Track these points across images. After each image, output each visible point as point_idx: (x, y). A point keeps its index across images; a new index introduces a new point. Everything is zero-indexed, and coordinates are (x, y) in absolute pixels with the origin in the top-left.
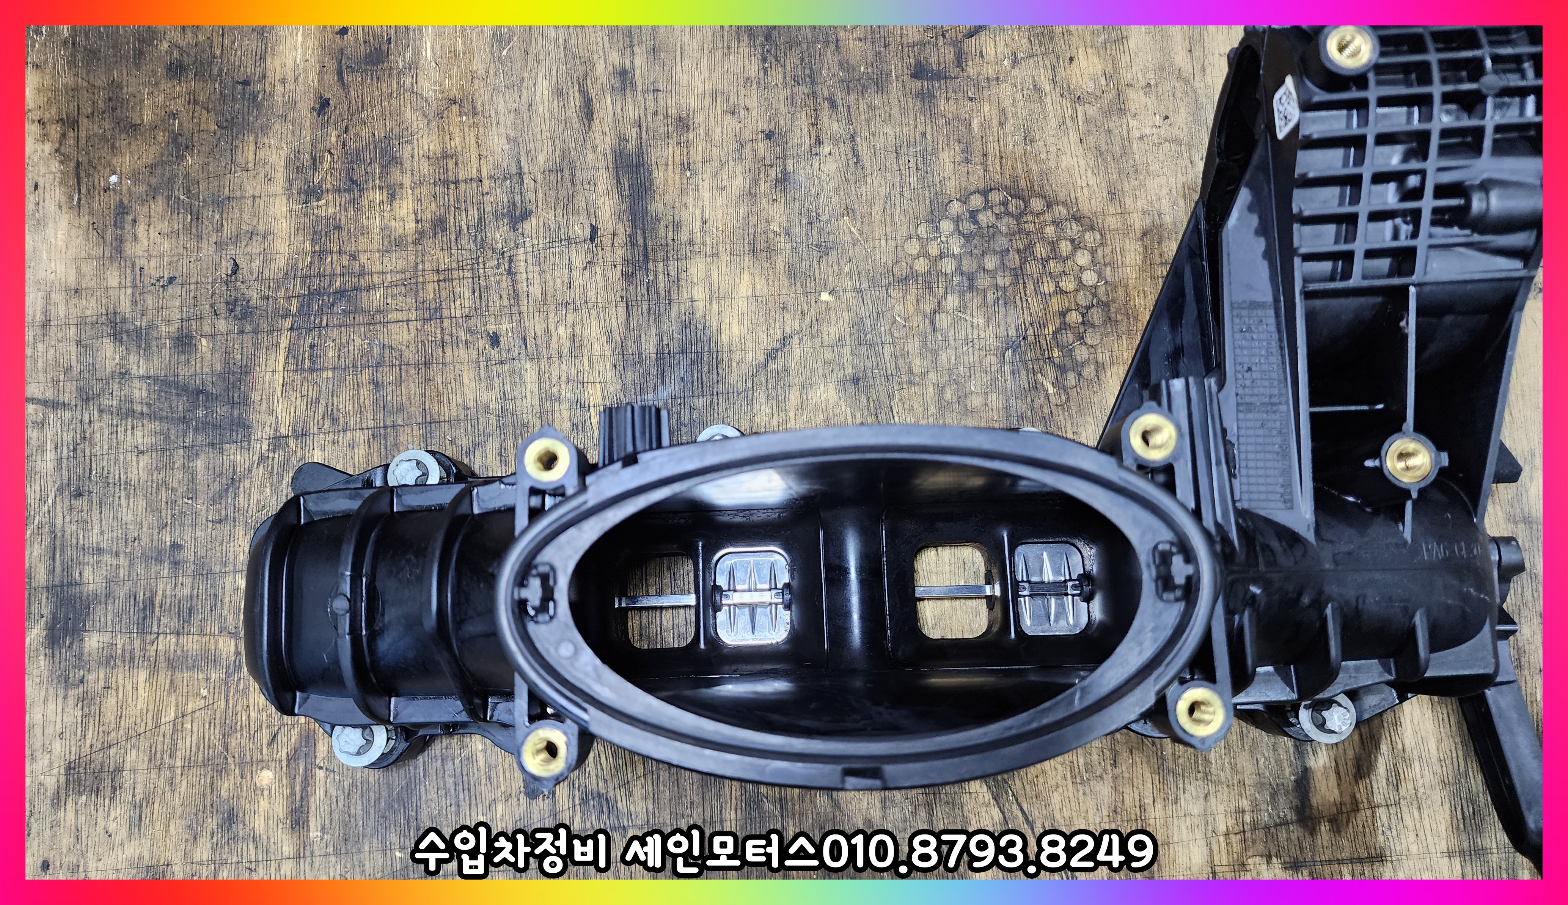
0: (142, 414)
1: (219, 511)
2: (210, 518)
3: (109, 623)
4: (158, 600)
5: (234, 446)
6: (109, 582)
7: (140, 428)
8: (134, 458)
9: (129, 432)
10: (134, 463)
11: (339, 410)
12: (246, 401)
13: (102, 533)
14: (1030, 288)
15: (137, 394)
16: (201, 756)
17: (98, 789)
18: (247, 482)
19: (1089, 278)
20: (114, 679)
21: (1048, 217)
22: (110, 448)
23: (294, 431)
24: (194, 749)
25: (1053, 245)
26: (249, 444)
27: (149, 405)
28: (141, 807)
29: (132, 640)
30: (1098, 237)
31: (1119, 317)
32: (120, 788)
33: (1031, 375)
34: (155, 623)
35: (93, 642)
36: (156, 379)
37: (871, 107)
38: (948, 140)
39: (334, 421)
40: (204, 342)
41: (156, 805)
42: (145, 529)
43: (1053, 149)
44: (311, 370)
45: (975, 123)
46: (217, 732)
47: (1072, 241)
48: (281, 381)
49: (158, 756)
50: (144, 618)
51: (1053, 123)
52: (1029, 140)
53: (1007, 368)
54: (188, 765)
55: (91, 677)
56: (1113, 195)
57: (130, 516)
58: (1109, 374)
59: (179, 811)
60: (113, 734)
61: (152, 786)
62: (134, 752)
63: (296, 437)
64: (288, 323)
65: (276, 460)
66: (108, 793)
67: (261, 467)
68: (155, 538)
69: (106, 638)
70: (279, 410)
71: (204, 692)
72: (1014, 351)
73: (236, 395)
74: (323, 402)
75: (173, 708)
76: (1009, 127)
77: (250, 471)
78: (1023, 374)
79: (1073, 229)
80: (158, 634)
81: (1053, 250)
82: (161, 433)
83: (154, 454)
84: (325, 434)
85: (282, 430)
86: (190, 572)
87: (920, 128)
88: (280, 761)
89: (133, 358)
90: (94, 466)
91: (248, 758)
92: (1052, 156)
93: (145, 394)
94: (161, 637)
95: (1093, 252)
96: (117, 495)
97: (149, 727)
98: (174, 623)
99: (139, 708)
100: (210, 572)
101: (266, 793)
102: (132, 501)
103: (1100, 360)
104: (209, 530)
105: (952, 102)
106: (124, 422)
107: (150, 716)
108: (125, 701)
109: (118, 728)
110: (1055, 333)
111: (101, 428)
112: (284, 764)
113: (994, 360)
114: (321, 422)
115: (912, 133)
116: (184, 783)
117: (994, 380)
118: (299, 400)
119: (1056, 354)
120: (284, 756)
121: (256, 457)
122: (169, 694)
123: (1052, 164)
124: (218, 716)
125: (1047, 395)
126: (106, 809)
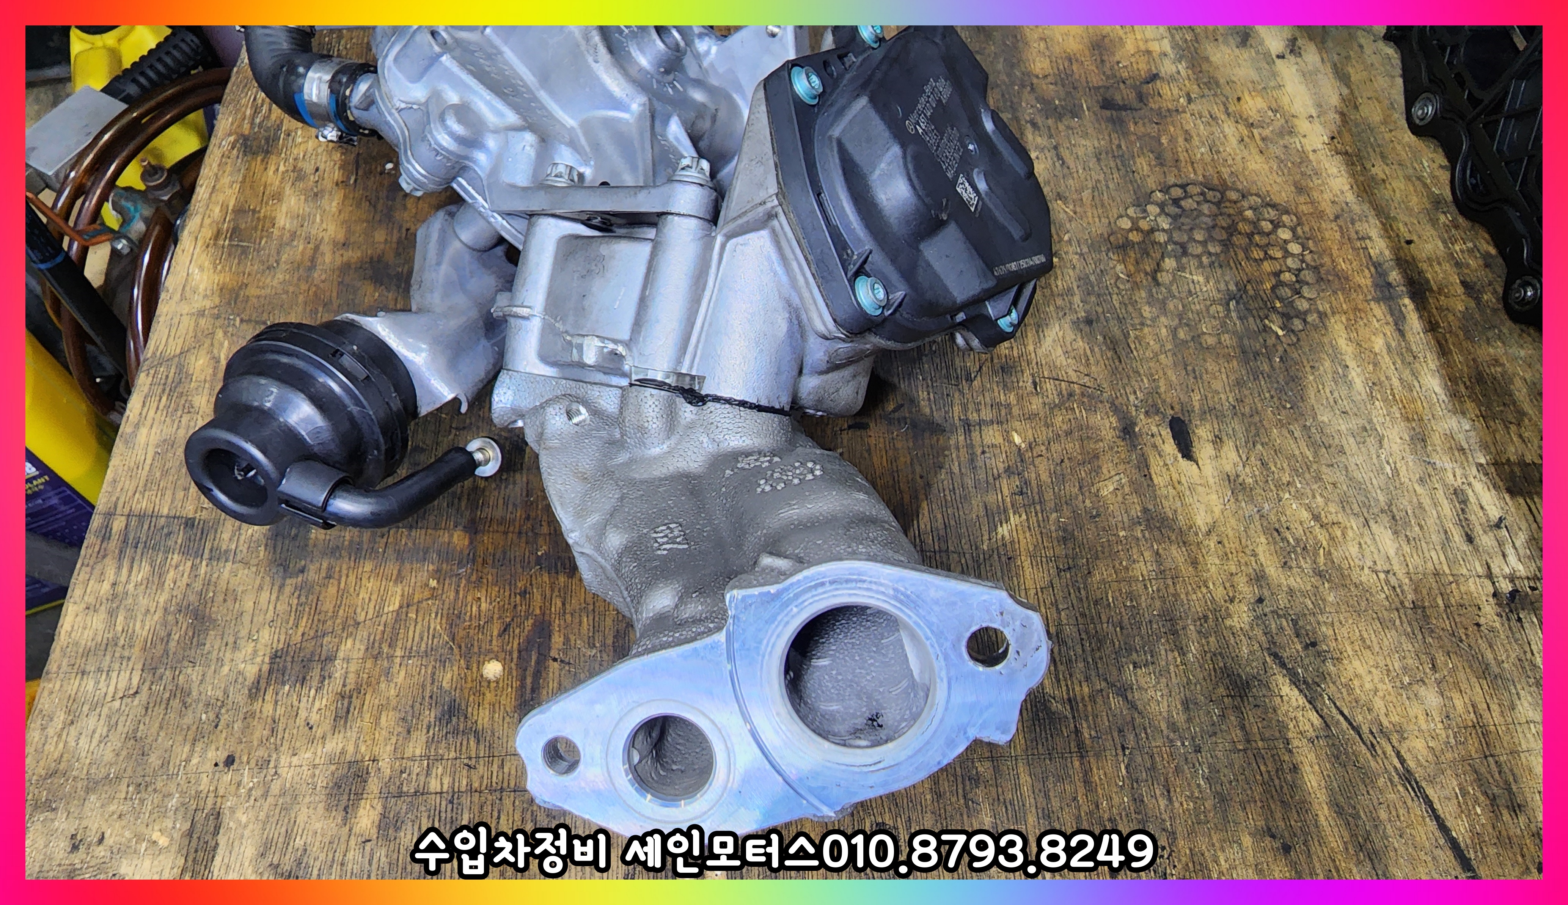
14: (1241, 255)
16: (423, 645)
17: (304, 678)
19: (1295, 248)
20: (337, 569)
21: (1245, 204)
24: (416, 639)
25: (1255, 224)
28: (351, 697)
30: (1294, 219)
31: (1331, 278)
32: (330, 677)
33: (1258, 321)
37: (1069, 128)
38: (1142, 150)
41: (368, 697)
43: (1238, 158)
45: (1164, 139)
46: (447, 621)
47: (1272, 222)
49: (377, 645)
51: (1233, 140)
52: (1214, 151)
53: (1234, 315)
54: (408, 655)
55: (313, 567)
56: (1300, 190)
58: (1333, 321)
59: (394, 702)
60: (329, 623)
61: (366, 676)
62: (349, 642)
66: (315, 683)
71: (433, 583)
72: (1237, 303)
75: (398, 599)
76: (1195, 142)
78: (1251, 320)
79: (1272, 213)
81: (1255, 227)
87: (1115, 143)
88: (511, 652)
91: (476, 649)
92: (1238, 162)
94: (393, 531)
95: (1293, 230)
97: (370, 616)
99: (363, 597)
101: (493, 686)
103: (1321, 309)
105: (1140, 124)
107: (372, 606)
108: (346, 591)
109: (335, 616)
110: (1273, 288)
112: (515, 655)
113: (1220, 308)
115: (1109, 145)
116: (402, 673)
117: (1223, 325)
119: (1278, 305)
120: (516, 647)
122: (396, 583)
123: (1239, 167)
124: (446, 607)
125: (1278, 337)
126: (311, 700)
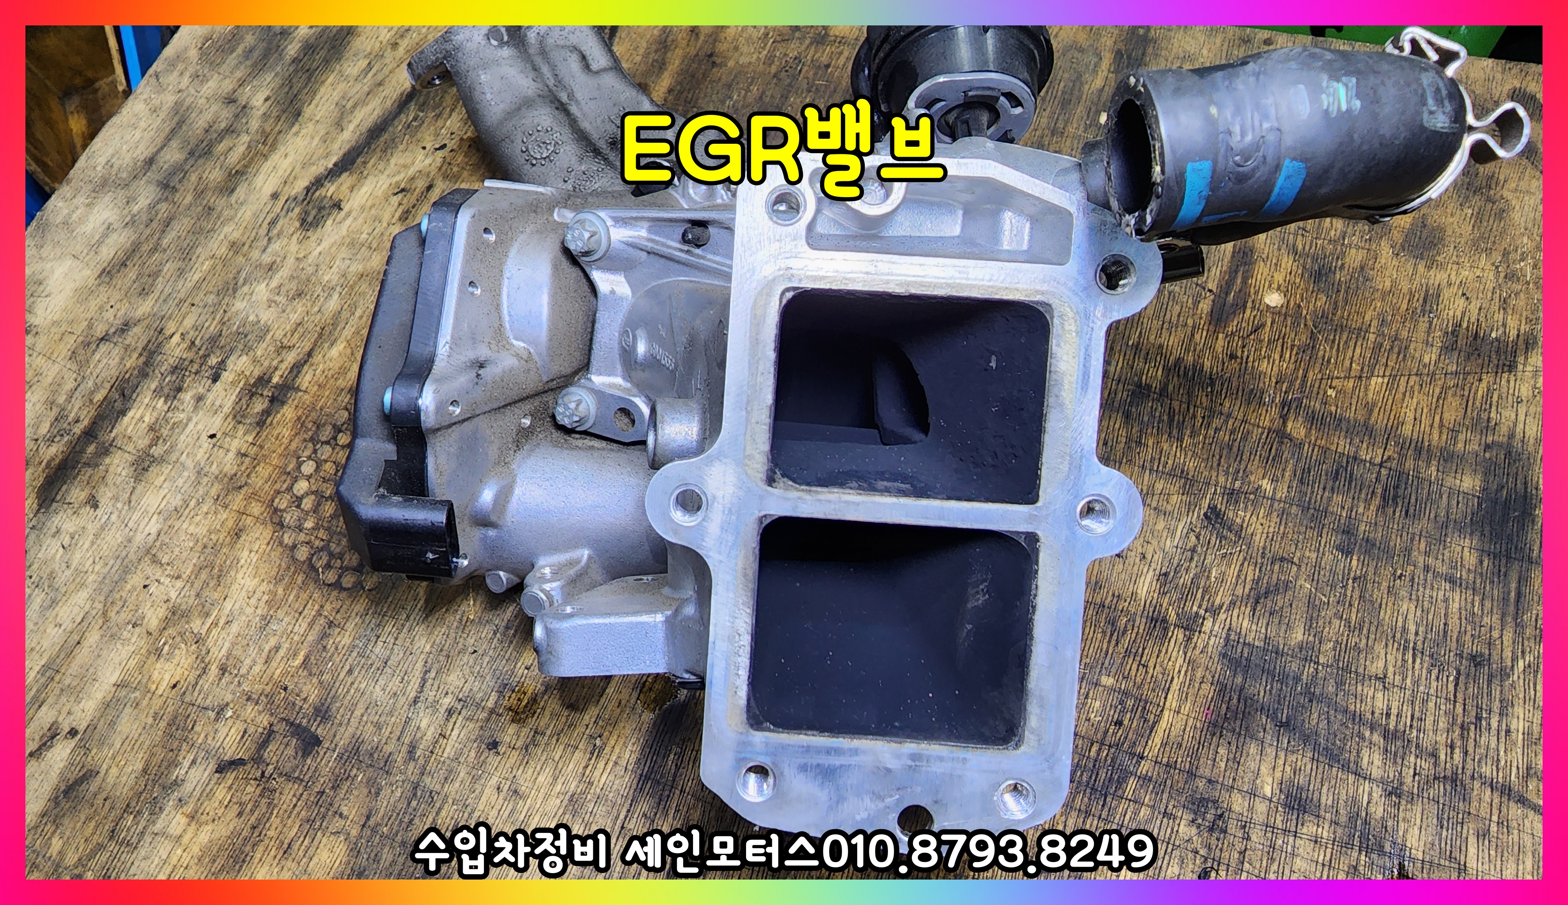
0: (1372, 729)
1: (1281, 571)
2: (1295, 568)
3: (1445, 497)
4: (1377, 501)
5: (1249, 639)
6: (1442, 541)
7: (1377, 712)
8: (1390, 675)
9: (1394, 711)
10: (1391, 670)
11: (1104, 632)
12: (1222, 690)
13: (1446, 600)
15: (1377, 759)
16: (1344, 337)
17: (1475, 338)
18: (1239, 591)
19: (308, 468)
20: (1444, 437)
21: (301, 537)
22: (1425, 702)
23: (1166, 629)
24: (1352, 344)
25: (316, 509)
26: (1228, 635)
27: (1362, 737)
29: (1416, 469)
30: (276, 501)
31: (310, 425)
32: (1446, 333)
34: (1383, 478)
35: (1470, 483)
36: (1345, 767)
37: (378, 726)
38: (333, 655)
39: (1113, 623)
40: (1268, 791)
42: (1385, 584)
43: (253, 601)
44: (1126, 693)
45: (298, 661)
46: (1321, 353)
47: (299, 506)
48: (1170, 696)
49: (1396, 350)
50: (1397, 487)
51: (235, 628)
52: (266, 620)
54: (1361, 332)
55: (1474, 447)
57: (1405, 607)
59: (1377, 295)
60: (1451, 384)
61: (1407, 324)
62: (1426, 360)
63: (1165, 620)
64: (1145, 767)
65: (1196, 603)
66: (1462, 332)
67: (1217, 602)
68: (1371, 570)
69: (1449, 481)
70: (1180, 661)
71: (1330, 392)
73: (1235, 701)
74: (1121, 649)
75: (1372, 388)
76: (273, 642)
77: (1233, 603)
79: (289, 515)
80: (1381, 465)
81: (318, 505)
82: (1347, 694)
83: (1361, 670)
84: (1128, 611)
85: (1181, 636)
86: (1330, 519)
87: (350, 680)
88: (1253, 308)
89: (1378, 811)
90: (1451, 687)
91: (1289, 320)
92: (258, 594)
93: (1365, 753)
94: (1378, 460)
95: (290, 489)
96: (1420, 638)
97: (1403, 380)
98: (1358, 471)
99: (1415, 400)
100: (1305, 509)
101: (1275, 286)
102: (1400, 624)
104: (1298, 554)
105: (303, 696)
106: (1401, 727)
107: (1402, 389)
108: (1432, 412)
109: (1444, 389)
111: (1435, 731)
112: (1249, 304)
114: (1129, 627)
115: (359, 679)
116: (1368, 318)
118: (1151, 664)
120: (1248, 311)
121: (1222, 616)
122: (1374, 404)
123: (264, 587)
124: (1318, 365)
126: (1466, 319)
